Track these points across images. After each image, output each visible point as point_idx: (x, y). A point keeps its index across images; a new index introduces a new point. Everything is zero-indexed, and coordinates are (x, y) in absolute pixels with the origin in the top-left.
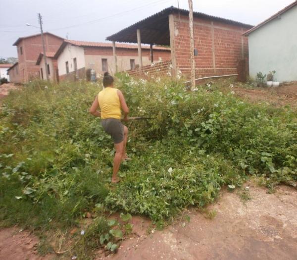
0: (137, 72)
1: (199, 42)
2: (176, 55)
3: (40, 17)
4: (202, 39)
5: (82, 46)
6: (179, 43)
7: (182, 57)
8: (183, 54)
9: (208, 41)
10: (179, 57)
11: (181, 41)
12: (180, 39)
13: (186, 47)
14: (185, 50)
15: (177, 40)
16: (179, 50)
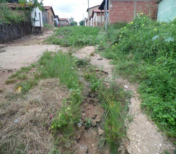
1: (125, 9)
2: (110, 16)
4: (127, 8)
6: (112, 10)
7: (113, 17)
8: (114, 15)
9: (132, 8)
10: (112, 17)
11: (113, 10)
12: (113, 9)
13: (116, 12)
14: (115, 14)
15: (111, 9)
16: (112, 14)
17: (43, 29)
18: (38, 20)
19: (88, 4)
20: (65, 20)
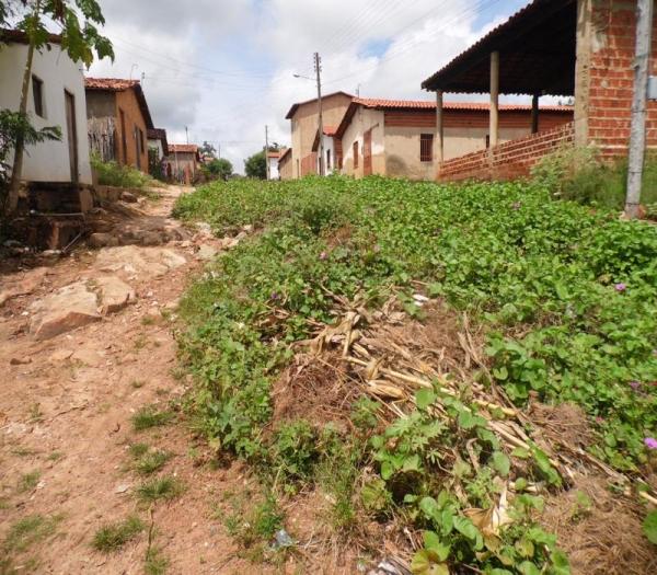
0: (482, 159)
2: (592, 108)
3: (317, 59)
5: (378, 108)
6: (604, 73)
7: (609, 114)
8: (614, 104)
10: (600, 114)
11: (611, 67)
12: (607, 62)
14: (621, 93)
15: (599, 63)
16: (602, 92)
17: (97, 204)
18: (53, 133)
19: (318, 80)
20: (191, 153)
